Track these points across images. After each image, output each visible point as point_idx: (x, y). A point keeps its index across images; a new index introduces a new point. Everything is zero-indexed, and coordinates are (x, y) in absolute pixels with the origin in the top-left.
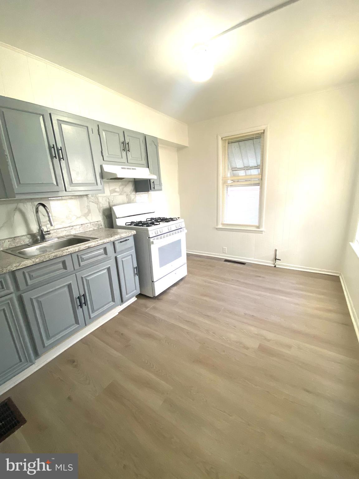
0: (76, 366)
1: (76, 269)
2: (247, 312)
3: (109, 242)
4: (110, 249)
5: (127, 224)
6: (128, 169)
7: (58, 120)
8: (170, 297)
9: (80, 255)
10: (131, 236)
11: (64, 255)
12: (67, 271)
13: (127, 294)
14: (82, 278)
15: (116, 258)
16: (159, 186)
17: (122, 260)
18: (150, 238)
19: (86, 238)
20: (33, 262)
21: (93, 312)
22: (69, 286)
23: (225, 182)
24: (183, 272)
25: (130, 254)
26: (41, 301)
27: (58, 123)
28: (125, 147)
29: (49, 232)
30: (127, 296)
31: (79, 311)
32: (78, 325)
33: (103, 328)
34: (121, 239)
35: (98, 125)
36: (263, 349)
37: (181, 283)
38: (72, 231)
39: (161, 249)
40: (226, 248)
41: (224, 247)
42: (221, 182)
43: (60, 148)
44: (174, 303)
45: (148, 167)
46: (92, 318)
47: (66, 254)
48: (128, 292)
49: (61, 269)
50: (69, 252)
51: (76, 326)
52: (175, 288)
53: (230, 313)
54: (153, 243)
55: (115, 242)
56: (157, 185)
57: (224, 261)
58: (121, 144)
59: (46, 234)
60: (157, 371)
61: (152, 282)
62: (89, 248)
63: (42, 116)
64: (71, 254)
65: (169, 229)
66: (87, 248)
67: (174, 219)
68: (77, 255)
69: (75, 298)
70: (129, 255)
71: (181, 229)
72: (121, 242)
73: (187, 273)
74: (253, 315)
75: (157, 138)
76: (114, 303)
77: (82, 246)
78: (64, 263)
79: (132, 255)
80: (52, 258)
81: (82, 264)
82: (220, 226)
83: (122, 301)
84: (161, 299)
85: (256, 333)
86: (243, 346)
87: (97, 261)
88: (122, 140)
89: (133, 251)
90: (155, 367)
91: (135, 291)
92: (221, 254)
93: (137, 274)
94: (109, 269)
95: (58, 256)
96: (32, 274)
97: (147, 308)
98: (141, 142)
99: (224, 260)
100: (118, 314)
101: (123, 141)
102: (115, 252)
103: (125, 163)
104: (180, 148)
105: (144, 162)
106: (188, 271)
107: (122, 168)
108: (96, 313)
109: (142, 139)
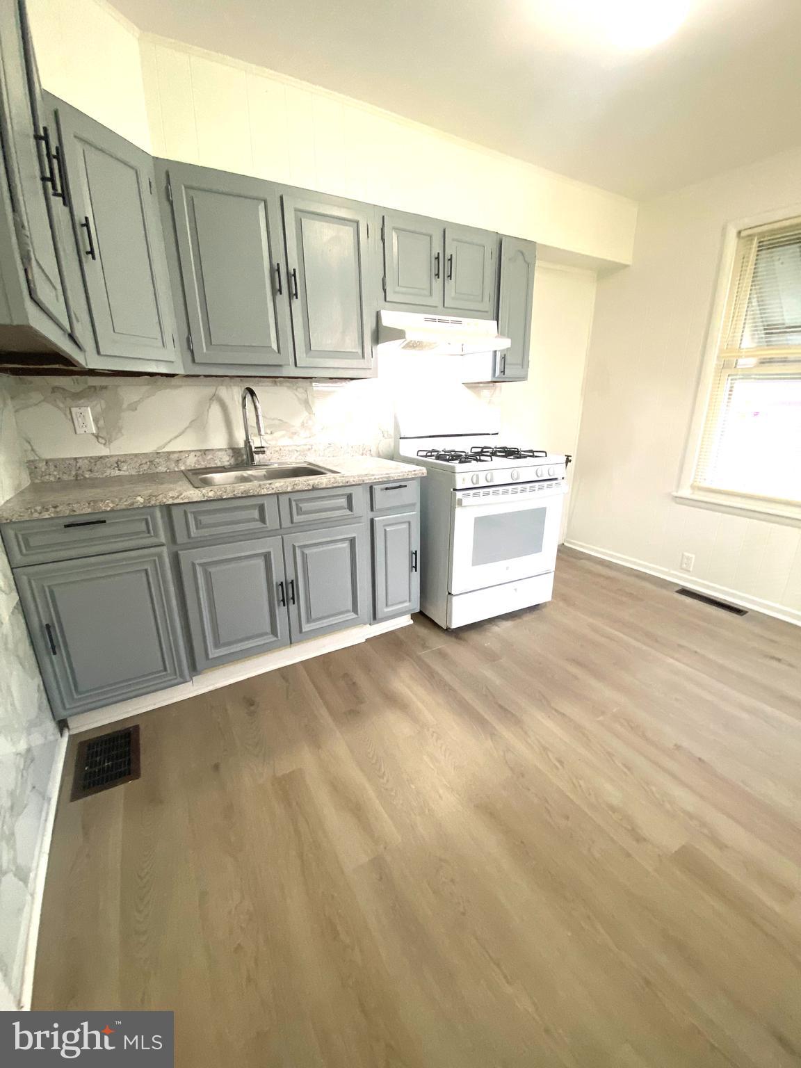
0: (251, 714)
1: (283, 526)
2: (686, 743)
3: (359, 485)
4: (361, 499)
5: (420, 453)
6: (440, 321)
7: (297, 210)
8: (488, 640)
9: (295, 501)
10: (412, 479)
11: (263, 493)
12: (265, 526)
13: (387, 605)
14: (294, 547)
15: (372, 521)
16: (521, 367)
17: (385, 530)
18: (456, 490)
19: (319, 469)
20: (204, 496)
21: (308, 621)
22: (267, 557)
23: (727, 365)
24: (541, 591)
25: (407, 520)
26: (210, 573)
27: (296, 216)
28: (442, 267)
29: (262, 449)
30: (386, 610)
31: (281, 611)
32: (275, 639)
33: (325, 660)
34: (388, 482)
35: (383, 217)
36: (688, 860)
37: (527, 618)
38: (308, 453)
39: (482, 523)
40: (693, 556)
41: (686, 554)
42: (712, 363)
43: (293, 273)
44: (491, 657)
45: (498, 320)
46: (305, 632)
47: (266, 492)
48: (389, 603)
49: (254, 520)
50: (273, 489)
51: (270, 638)
52: (508, 624)
53: (632, 728)
54: (460, 502)
55: (374, 486)
56: (510, 364)
57: (677, 592)
58: (433, 259)
59: (257, 453)
60: (387, 789)
61: (449, 594)
62: (314, 489)
63: (263, 204)
64: (277, 495)
65: (515, 476)
66: (310, 488)
67: (536, 454)
68: (290, 499)
69: (277, 583)
70: (405, 522)
71: (554, 482)
72: (387, 489)
73: (552, 597)
74: (703, 758)
75: (535, 243)
76: (355, 616)
77: (303, 482)
78: (261, 508)
79: (409, 523)
80: (240, 495)
81: (297, 518)
82: (685, 492)
83: (375, 618)
84: (465, 640)
85: (690, 808)
86: (629, 827)
87: (328, 520)
88: (437, 249)
89: (414, 515)
90: (385, 778)
91: (407, 604)
92: (672, 572)
93: (416, 568)
94: (352, 542)
95: (252, 494)
96: (200, 518)
97: (424, 646)
98: (488, 255)
99: (677, 589)
100: (364, 641)
101: (438, 253)
102: (372, 509)
103: (436, 307)
104: (605, 271)
105: (488, 306)
106: (555, 593)
107: (427, 320)
108: (313, 626)
109: (491, 246)
